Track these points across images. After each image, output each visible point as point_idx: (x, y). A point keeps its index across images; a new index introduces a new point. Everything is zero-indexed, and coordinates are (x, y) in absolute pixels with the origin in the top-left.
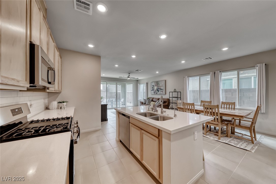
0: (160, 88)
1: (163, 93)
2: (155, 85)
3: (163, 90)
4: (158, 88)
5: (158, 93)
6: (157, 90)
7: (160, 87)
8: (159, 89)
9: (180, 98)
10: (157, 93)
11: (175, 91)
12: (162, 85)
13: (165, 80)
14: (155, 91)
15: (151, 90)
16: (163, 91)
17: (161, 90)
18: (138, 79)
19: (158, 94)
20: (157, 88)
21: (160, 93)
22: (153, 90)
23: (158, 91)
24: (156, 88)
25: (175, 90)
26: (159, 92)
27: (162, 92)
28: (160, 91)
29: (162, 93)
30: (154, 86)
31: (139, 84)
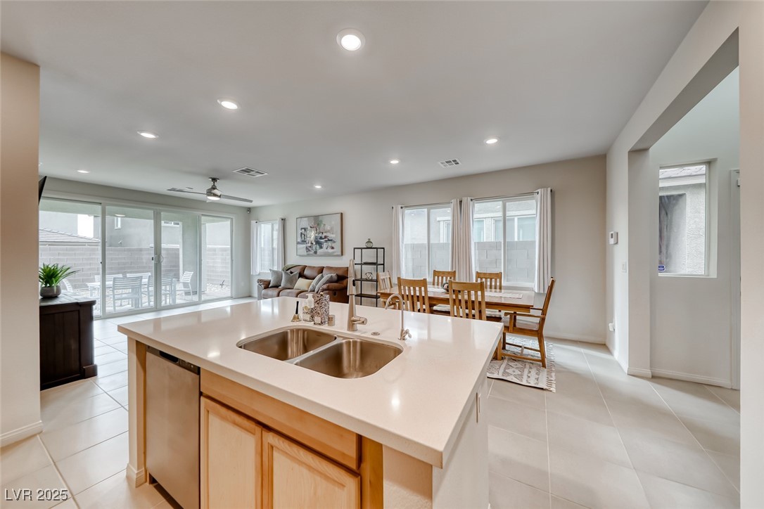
0: (326, 237)
1: (333, 252)
2: (309, 228)
3: (334, 242)
4: (320, 235)
5: (320, 251)
6: (317, 242)
7: (325, 234)
8: (321, 238)
9: (383, 264)
10: (316, 252)
11: (369, 245)
12: (332, 228)
13: (342, 214)
14: (310, 245)
15: (298, 243)
16: (333, 245)
17: (330, 243)
18: (251, 201)
19: (318, 253)
20: (316, 238)
21: (326, 251)
22: (304, 242)
23: (318, 246)
24: (312, 235)
25: (369, 242)
26: (321, 247)
27: (333, 248)
28: (325, 245)
29: (330, 251)
30: (305, 229)
31: (253, 222)
